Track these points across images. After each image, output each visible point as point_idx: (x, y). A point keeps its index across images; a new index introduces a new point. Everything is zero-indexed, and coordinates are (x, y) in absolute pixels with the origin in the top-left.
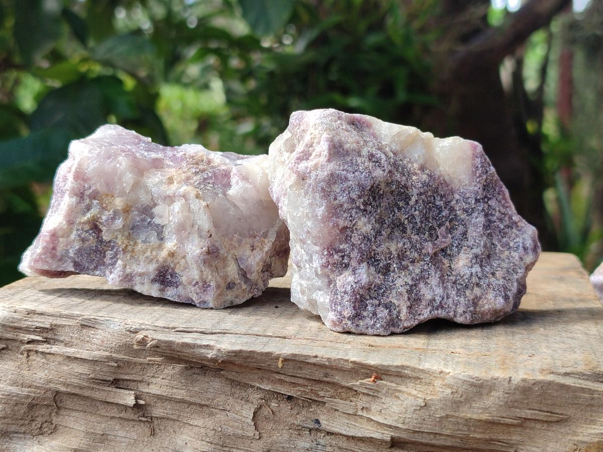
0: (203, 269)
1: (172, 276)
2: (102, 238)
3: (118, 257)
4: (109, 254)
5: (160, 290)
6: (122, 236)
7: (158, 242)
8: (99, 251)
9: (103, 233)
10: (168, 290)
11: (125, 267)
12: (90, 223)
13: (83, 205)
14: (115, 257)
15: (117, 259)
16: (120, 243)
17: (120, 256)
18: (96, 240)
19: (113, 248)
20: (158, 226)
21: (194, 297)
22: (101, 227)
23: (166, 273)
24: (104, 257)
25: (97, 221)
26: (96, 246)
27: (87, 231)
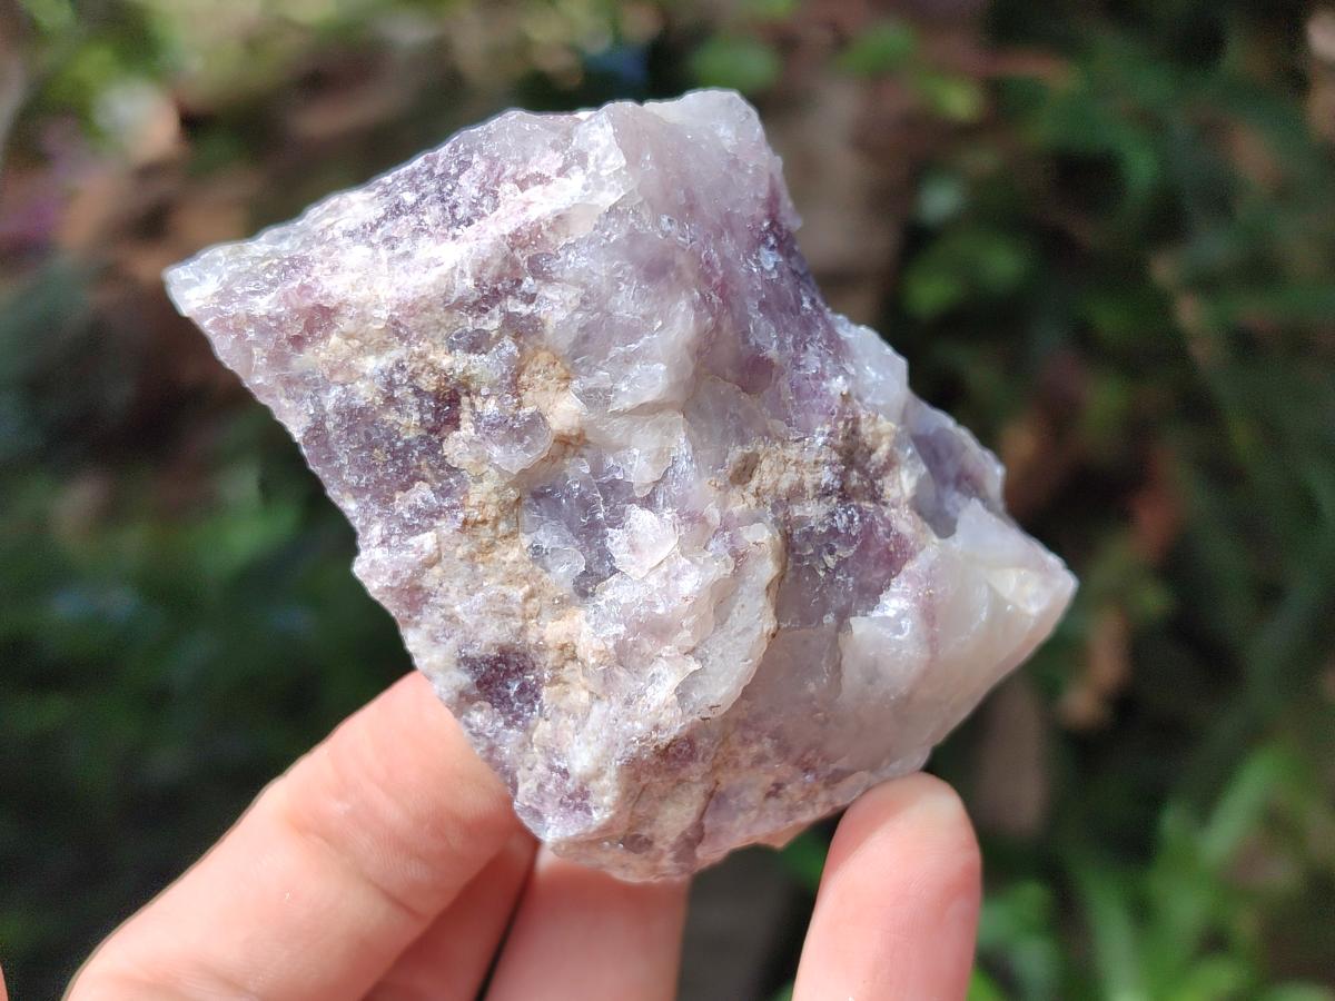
0: (612, 773)
1: (523, 689)
2: (441, 440)
3: (437, 523)
4: (422, 493)
5: (461, 694)
6: (497, 491)
7: (567, 589)
8: (405, 461)
9: (456, 434)
10: (480, 709)
11: (431, 565)
12: (447, 380)
13: (470, 323)
14: (428, 516)
15: (431, 527)
16: (474, 500)
17: (446, 526)
18: (424, 433)
19: (445, 492)
20: (605, 555)
21: (528, 785)
22: (465, 415)
23: (515, 671)
24: (405, 488)
25: (468, 394)
26: (408, 444)
27: (418, 392)
